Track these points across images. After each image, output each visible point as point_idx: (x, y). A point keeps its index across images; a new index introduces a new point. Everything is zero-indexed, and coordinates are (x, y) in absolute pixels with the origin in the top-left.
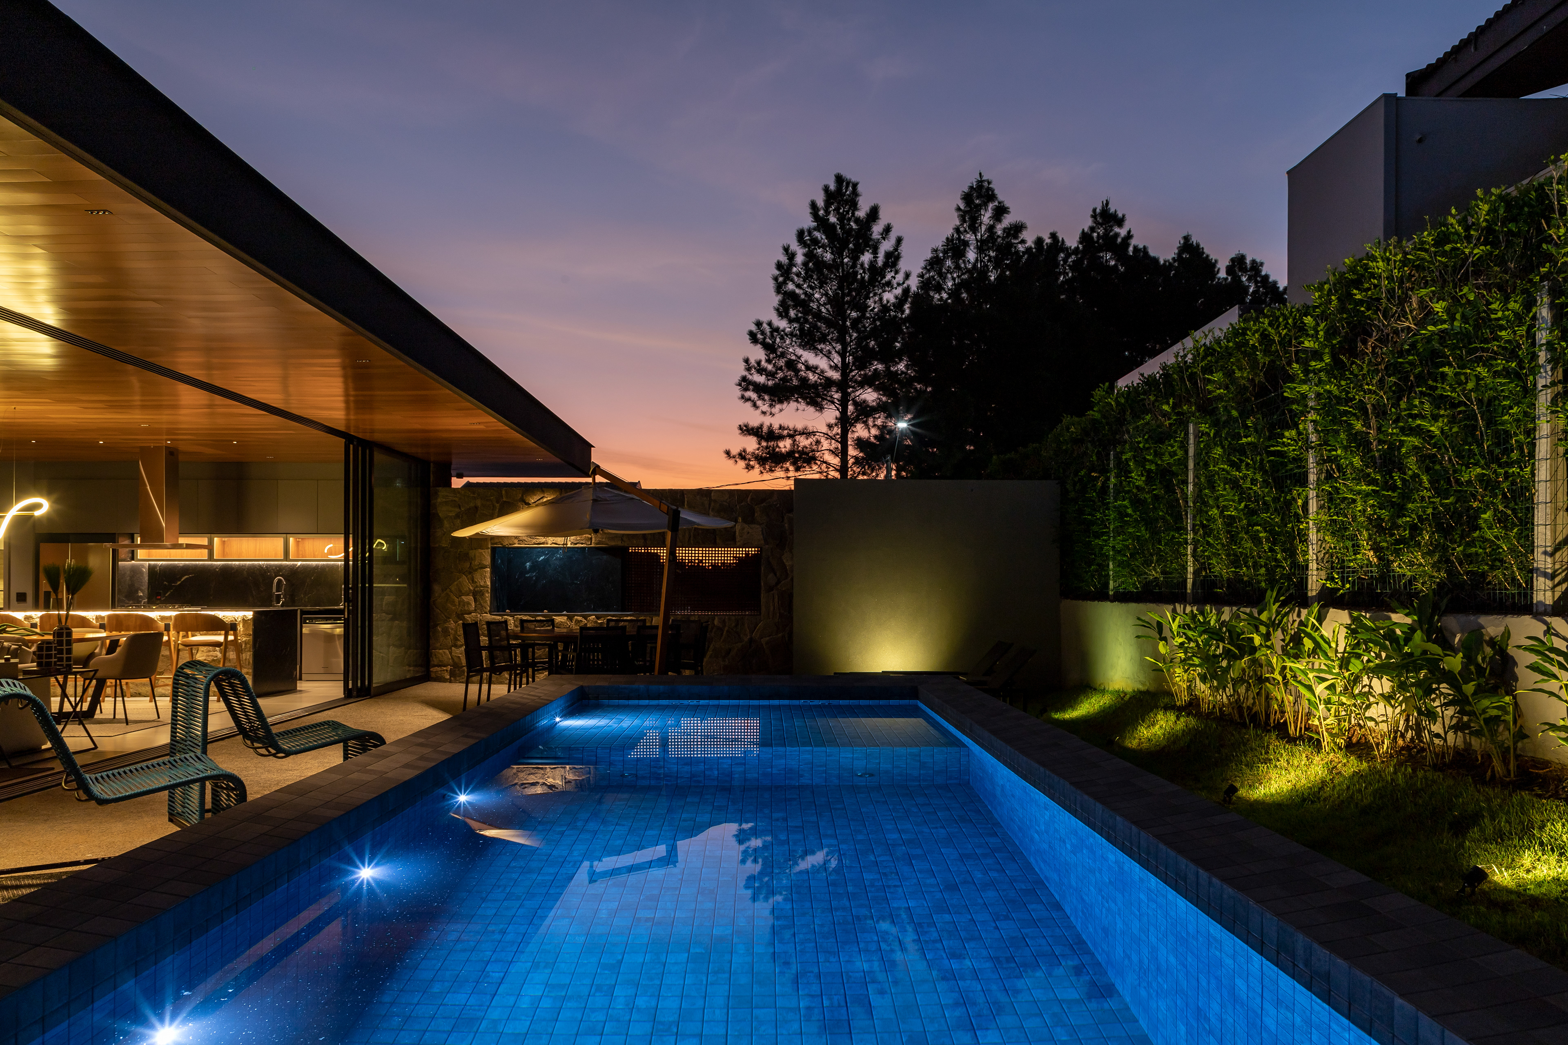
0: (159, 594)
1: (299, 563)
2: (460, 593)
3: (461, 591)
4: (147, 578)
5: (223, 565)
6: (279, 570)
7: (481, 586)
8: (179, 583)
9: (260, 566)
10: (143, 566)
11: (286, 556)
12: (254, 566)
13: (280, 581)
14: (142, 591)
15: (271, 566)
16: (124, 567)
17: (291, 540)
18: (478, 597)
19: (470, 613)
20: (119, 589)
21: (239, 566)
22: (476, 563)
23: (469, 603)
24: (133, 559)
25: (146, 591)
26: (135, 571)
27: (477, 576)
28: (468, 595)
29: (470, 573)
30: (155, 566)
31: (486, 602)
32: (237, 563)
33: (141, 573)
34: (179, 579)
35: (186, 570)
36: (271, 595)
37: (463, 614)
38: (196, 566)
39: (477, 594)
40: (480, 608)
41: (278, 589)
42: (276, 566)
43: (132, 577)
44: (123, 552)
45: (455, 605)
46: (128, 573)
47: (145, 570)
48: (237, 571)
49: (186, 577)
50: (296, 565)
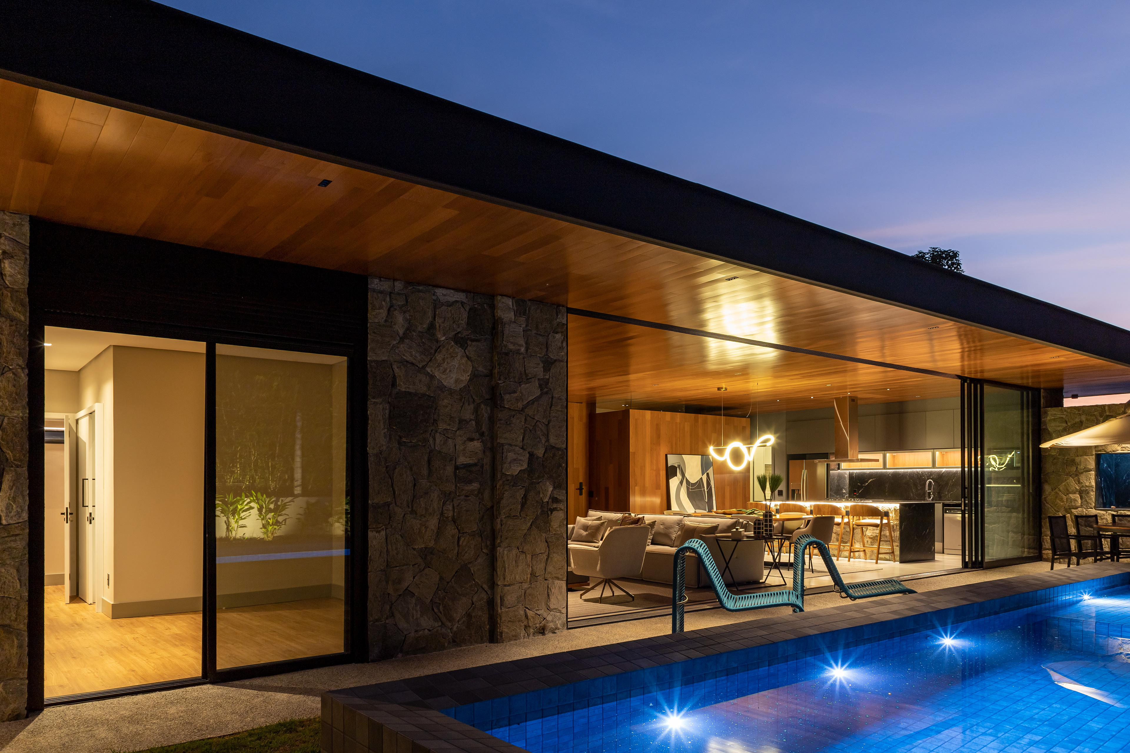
0: (855, 491)
1: (944, 470)
2: (1068, 492)
3: (1068, 490)
4: (848, 481)
5: (893, 472)
6: (930, 475)
7: (1087, 486)
8: (867, 484)
9: (917, 472)
10: (845, 473)
11: (934, 466)
12: (913, 473)
13: (930, 482)
14: (845, 489)
15: (924, 472)
16: (833, 474)
17: (937, 453)
18: (1083, 495)
19: (1077, 508)
20: (831, 489)
21: (904, 472)
22: (1082, 467)
23: (1075, 500)
24: (839, 469)
25: (848, 490)
26: (841, 477)
27: (1083, 478)
28: (1075, 493)
29: (1077, 475)
30: (853, 473)
31: (1091, 499)
32: (903, 470)
33: (845, 478)
34: (867, 482)
35: (871, 476)
36: (925, 492)
37: (1070, 509)
38: (877, 473)
39: (1083, 493)
40: (1085, 504)
41: (929, 489)
42: (928, 472)
43: (838, 480)
44: (833, 465)
45: (1063, 502)
46: (836, 478)
47: (847, 476)
48: (902, 475)
49: (871, 480)
50: (942, 471)
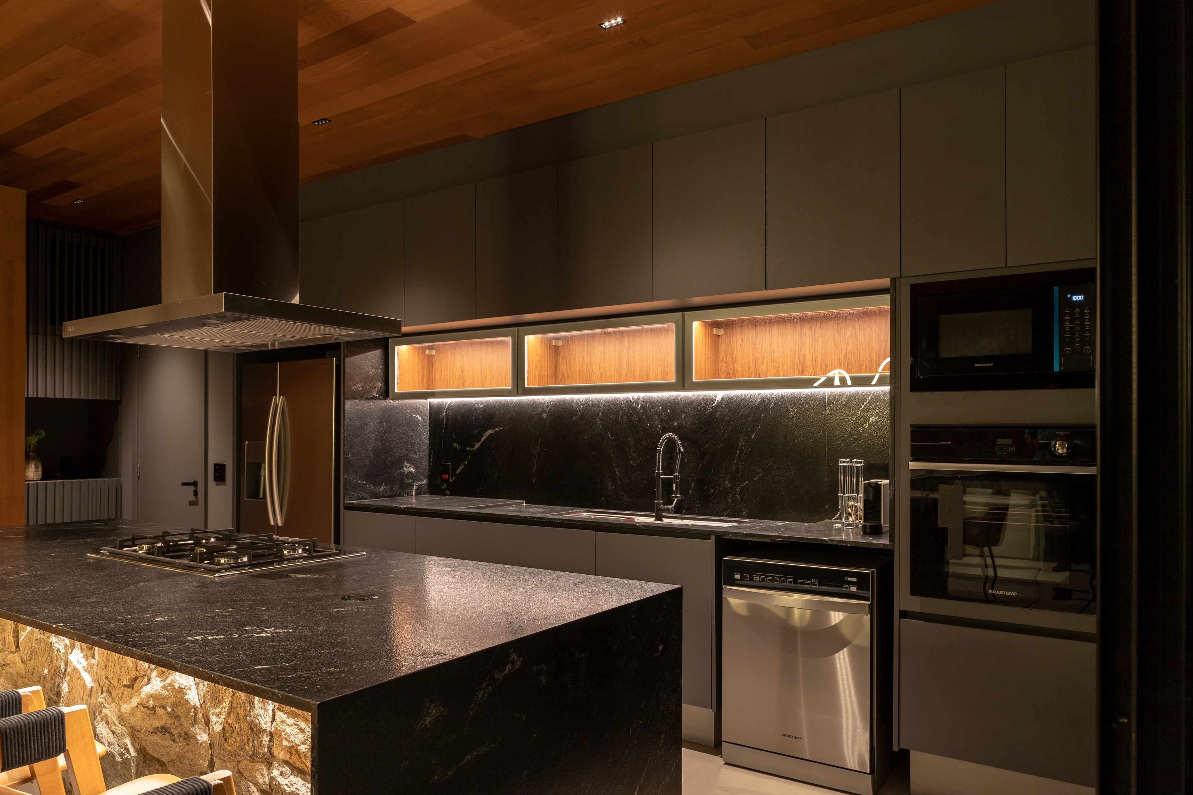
0: (445, 471)
1: (719, 395)
4: (425, 435)
5: (555, 404)
6: (669, 413)
8: (478, 445)
9: (629, 404)
10: (417, 410)
11: (684, 378)
12: (613, 408)
13: (670, 441)
14: (412, 461)
15: (653, 403)
16: (361, 411)
17: (697, 327)
21: (589, 405)
24: (385, 393)
25: (426, 463)
26: (391, 419)
30: (440, 408)
32: (584, 399)
33: (409, 422)
34: (478, 438)
35: (488, 416)
36: (653, 479)
41: (668, 469)
42: (665, 404)
43: (384, 433)
46: (370, 424)
47: (422, 419)
48: (582, 417)
49: (490, 432)
50: (713, 400)
